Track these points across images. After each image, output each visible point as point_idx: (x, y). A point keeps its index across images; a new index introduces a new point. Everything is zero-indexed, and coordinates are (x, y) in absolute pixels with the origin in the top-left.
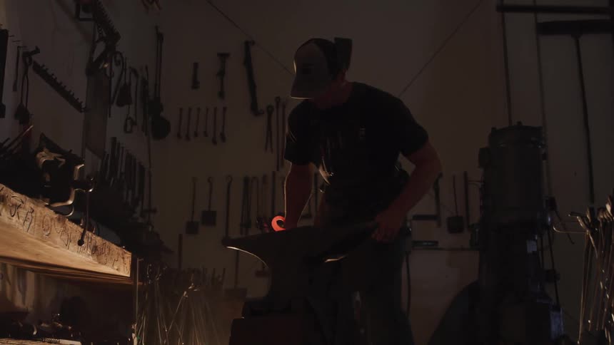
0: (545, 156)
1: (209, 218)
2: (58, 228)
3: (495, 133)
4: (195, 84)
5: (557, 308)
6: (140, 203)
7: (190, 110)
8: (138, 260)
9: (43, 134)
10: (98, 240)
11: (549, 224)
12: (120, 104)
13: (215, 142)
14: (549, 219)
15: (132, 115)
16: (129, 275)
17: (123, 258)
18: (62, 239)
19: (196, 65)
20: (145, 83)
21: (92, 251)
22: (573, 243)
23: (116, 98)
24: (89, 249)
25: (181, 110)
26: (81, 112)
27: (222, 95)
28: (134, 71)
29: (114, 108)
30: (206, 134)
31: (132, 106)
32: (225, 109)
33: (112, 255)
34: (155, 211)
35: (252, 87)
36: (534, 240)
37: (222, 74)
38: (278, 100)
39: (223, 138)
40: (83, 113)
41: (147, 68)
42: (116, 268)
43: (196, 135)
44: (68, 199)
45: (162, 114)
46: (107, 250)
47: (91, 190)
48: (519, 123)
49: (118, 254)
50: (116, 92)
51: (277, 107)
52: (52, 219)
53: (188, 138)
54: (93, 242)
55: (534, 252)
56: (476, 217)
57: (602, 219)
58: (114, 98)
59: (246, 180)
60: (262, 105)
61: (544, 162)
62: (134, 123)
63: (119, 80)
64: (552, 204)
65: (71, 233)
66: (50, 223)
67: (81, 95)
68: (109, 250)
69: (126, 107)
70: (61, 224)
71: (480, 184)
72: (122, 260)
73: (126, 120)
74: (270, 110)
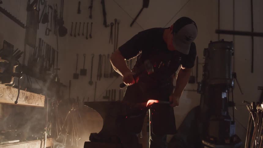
0: (233, 54)
1: (84, 72)
2: (8, 92)
3: (211, 43)
4: (79, 11)
5: (233, 123)
6: (53, 66)
7: (76, 23)
8: (48, 99)
9: (5, 41)
10: (28, 93)
11: (233, 85)
12: (44, 22)
13: (87, 38)
14: (233, 83)
15: (49, 27)
16: (43, 106)
17: (41, 99)
18: (9, 97)
19: (80, 3)
20: (56, 11)
21: (25, 99)
22: (243, 94)
23: (41, 20)
24: (23, 98)
25: (72, 23)
26: (24, 28)
27: (91, 17)
28: (51, 7)
29: (41, 25)
30: (83, 34)
31: (49, 23)
32: (92, 23)
33: (35, 98)
34: (59, 69)
35: (105, 14)
36: (226, 92)
37: (91, 7)
38: (116, 20)
39: (91, 37)
40: (25, 29)
41: (56, 5)
42: (37, 104)
43: (79, 35)
44: (10, 82)
45: (64, 25)
46: (32, 97)
47: (21, 78)
48: (223, 40)
49: (38, 98)
50: (41, 17)
51: (115, 24)
52: (4, 89)
53: (75, 36)
54: (25, 95)
55: (225, 97)
56: (200, 79)
57: (258, 109)
58: (40, 20)
59: (100, 56)
60: (109, 23)
61: (232, 57)
62: (50, 31)
63: (43, 12)
64: (234, 75)
65: (14, 93)
66: (3, 91)
67: (24, 21)
68: (34, 97)
69: (46, 23)
70: (9, 90)
71: (203, 65)
72: (40, 100)
73: (46, 30)
74: (112, 25)
